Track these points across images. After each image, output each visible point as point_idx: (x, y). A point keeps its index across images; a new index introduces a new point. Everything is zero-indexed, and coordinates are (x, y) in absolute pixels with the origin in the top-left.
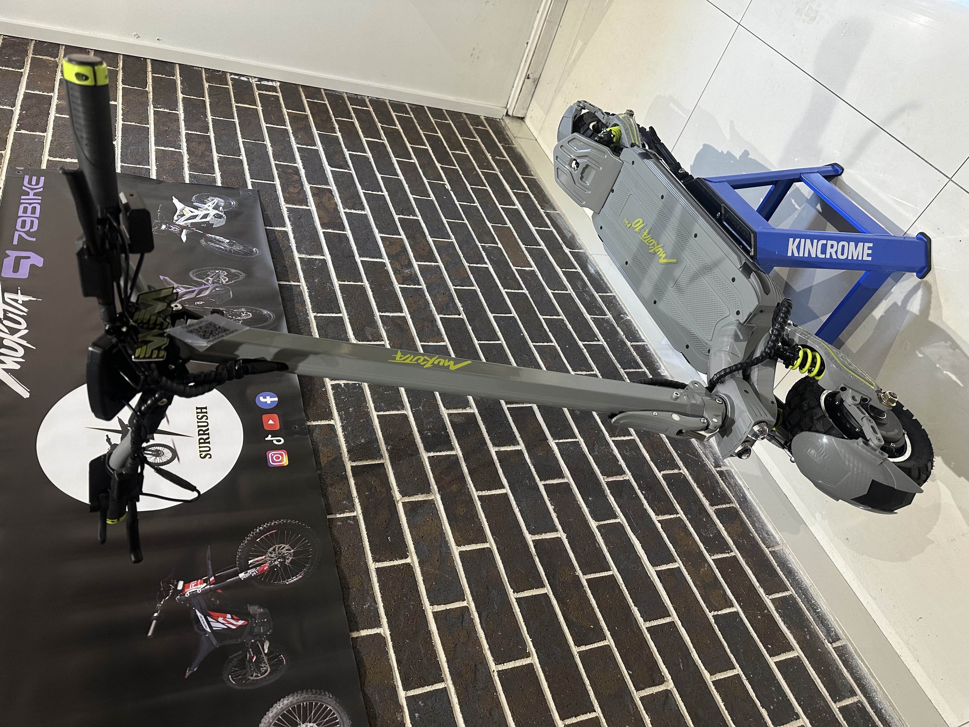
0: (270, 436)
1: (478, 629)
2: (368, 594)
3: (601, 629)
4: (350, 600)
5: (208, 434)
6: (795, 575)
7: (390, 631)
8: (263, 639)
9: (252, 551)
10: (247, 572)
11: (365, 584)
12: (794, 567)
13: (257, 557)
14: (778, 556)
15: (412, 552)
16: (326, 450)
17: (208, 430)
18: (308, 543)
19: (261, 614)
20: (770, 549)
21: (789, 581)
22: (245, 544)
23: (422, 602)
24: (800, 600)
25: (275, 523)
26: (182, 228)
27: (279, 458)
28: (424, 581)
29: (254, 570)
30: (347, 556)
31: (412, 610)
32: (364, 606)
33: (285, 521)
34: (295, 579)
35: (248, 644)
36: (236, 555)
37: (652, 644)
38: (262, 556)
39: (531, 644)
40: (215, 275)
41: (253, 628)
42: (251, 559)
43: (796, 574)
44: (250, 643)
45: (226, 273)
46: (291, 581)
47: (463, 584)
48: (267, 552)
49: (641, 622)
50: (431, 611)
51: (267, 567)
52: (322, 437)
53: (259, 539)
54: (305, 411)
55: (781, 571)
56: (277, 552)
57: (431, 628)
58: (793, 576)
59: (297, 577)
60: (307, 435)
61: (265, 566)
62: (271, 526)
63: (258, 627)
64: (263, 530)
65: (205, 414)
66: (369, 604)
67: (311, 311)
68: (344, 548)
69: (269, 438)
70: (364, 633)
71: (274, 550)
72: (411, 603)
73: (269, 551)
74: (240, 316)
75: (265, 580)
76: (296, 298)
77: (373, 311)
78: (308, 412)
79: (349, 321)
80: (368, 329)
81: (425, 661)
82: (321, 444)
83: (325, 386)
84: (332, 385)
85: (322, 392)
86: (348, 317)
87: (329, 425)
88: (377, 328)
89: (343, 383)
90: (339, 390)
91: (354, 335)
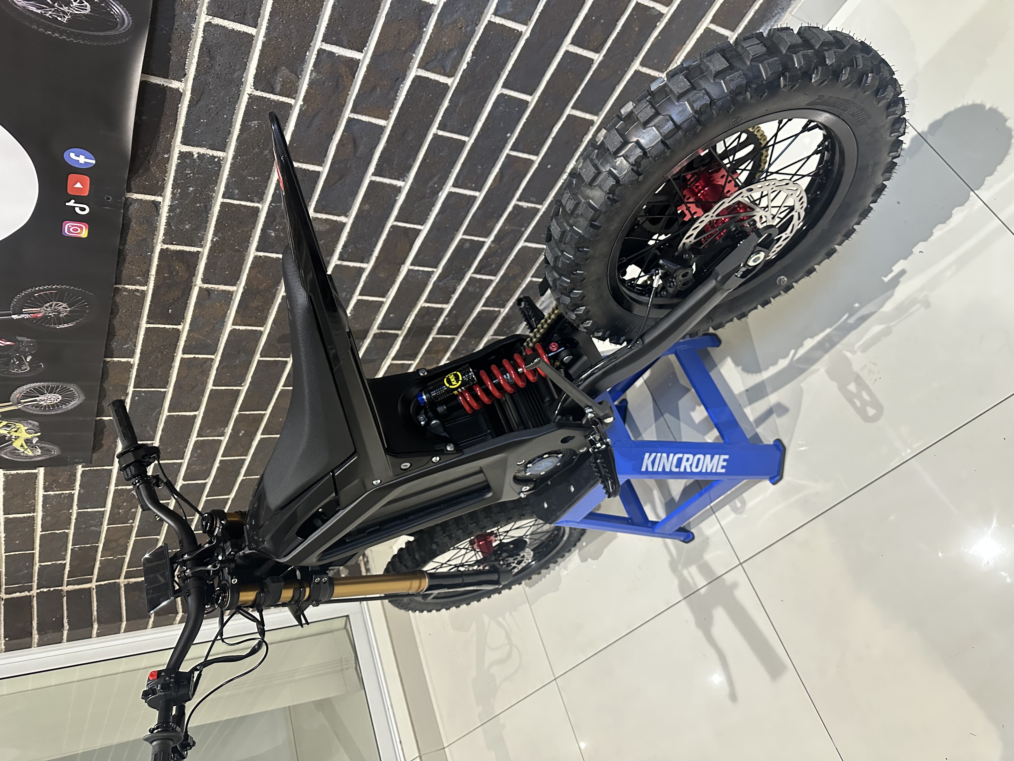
0: (73, 201)
1: (213, 369)
2: (131, 339)
4: (113, 341)
7: (139, 361)
8: (27, 354)
9: (28, 303)
10: (20, 316)
11: (131, 334)
13: (32, 308)
15: (187, 322)
16: (138, 229)
18: (86, 305)
19: (28, 341)
22: (22, 296)
25: (56, 287)
27: (77, 230)
29: (28, 315)
30: (123, 316)
31: (165, 353)
32: (124, 346)
34: (66, 326)
36: (11, 303)
38: (37, 307)
41: (19, 347)
42: (25, 308)
44: (15, 355)
46: (61, 326)
47: (220, 346)
50: (180, 356)
52: (139, 214)
53: (37, 294)
57: (174, 365)
60: (120, 208)
61: (39, 315)
62: (51, 288)
63: (24, 347)
64: (43, 289)
66: (129, 345)
68: (122, 311)
69: (71, 203)
71: (51, 306)
72: (167, 351)
73: (45, 305)
77: (313, 36)
78: (132, 182)
79: (260, 48)
80: (284, 71)
81: (159, 378)
82: (135, 220)
83: (170, 152)
84: (180, 153)
85: (162, 159)
86: (265, 39)
87: (153, 202)
88: (298, 73)
89: (198, 153)
90: (188, 161)
91: (254, 78)
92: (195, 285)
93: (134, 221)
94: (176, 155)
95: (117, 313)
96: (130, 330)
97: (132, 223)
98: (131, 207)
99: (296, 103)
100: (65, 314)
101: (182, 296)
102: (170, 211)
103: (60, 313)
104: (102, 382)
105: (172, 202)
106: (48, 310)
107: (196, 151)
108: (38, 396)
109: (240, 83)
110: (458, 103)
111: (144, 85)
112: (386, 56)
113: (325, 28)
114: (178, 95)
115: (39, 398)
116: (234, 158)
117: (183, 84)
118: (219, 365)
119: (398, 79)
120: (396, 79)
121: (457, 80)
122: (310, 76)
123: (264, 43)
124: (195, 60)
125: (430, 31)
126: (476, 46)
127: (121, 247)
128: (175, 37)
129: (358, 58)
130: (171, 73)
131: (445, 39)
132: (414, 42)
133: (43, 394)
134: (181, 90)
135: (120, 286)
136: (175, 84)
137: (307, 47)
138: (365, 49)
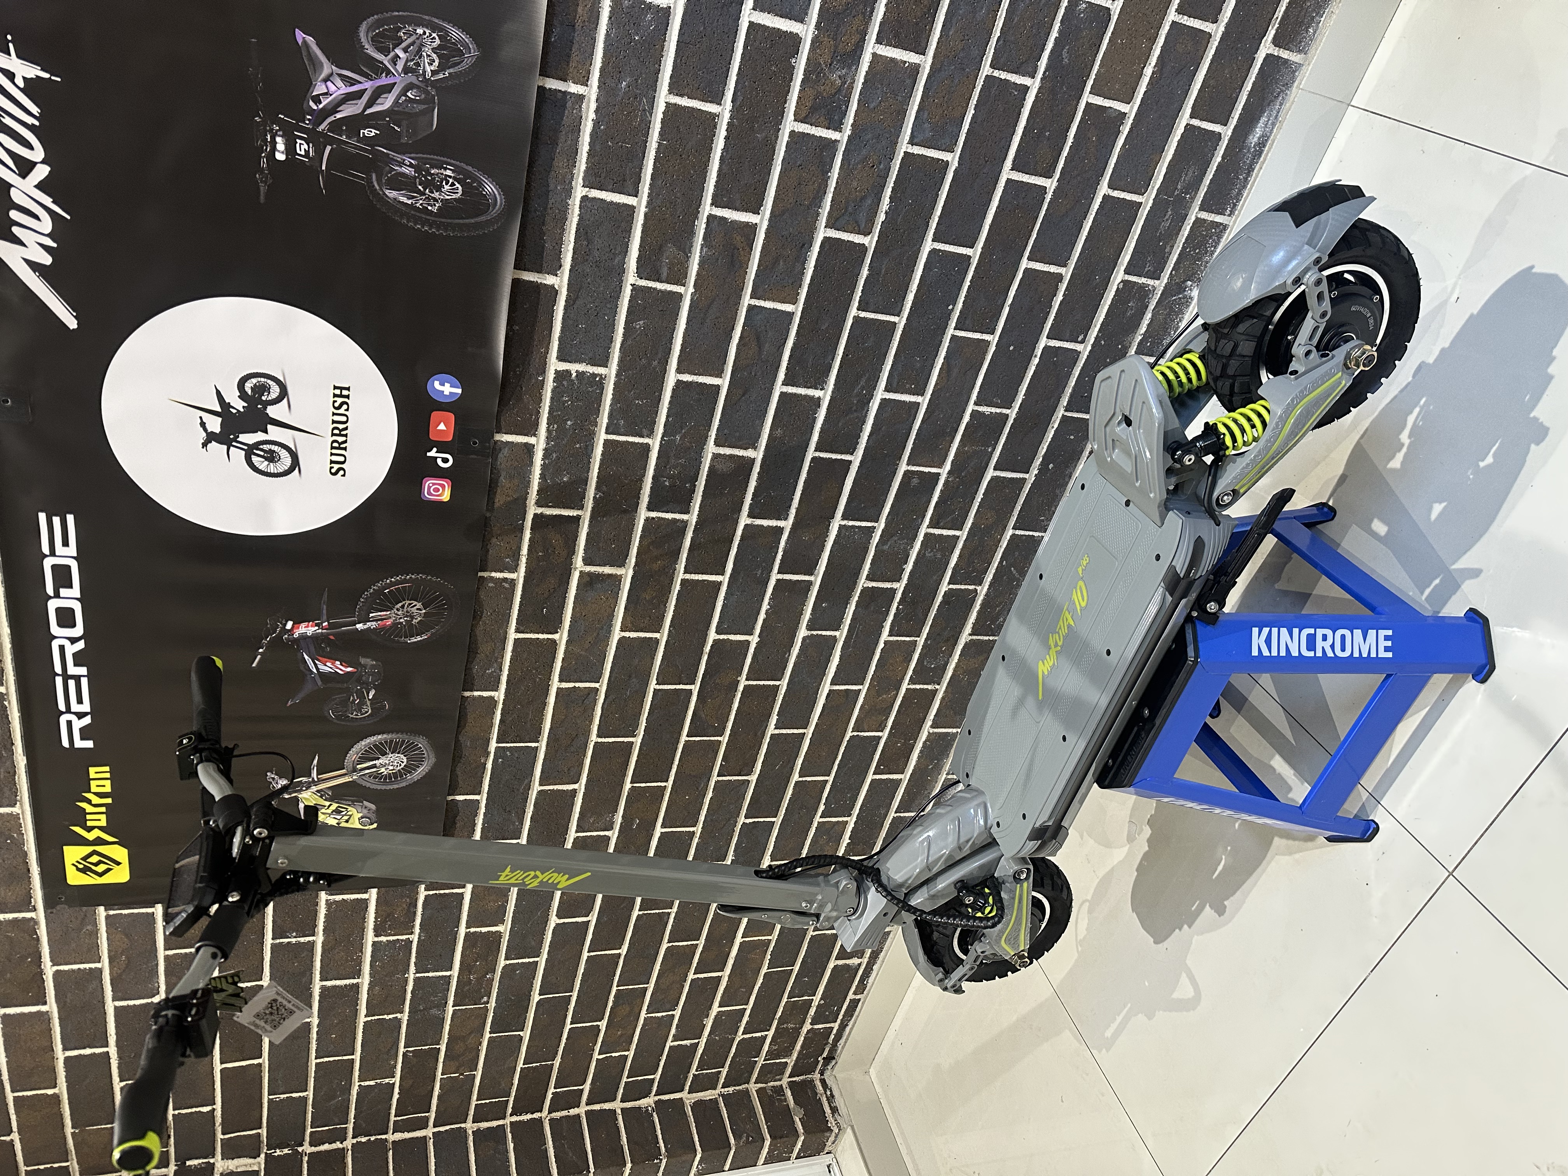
0: (435, 450)
1: (597, 708)
2: (496, 661)
3: (724, 727)
4: (474, 663)
5: (346, 436)
7: (505, 696)
8: (370, 687)
9: (376, 604)
10: (367, 624)
11: (496, 651)
13: (379, 611)
15: (565, 628)
16: (508, 485)
17: (346, 429)
22: (370, 593)
23: (552, 677)
25: (411, 577)
27: (438, 490)
28: (563, 657)
29: (374, 623)
30: (487, 622)
31: (537, 681)
32: (487, 671)
34: (419, 639)
35: (353, 688)
37: (765, 746)
38: (387, 611)
39: (643, 728)
41: (361, 676)
42: (373, 613)
46: (414, 640)
47: (606, 666)
49: (770, 728)
50: (557, 686)
51: (390, 623)
52: (509, 463)
53: (388, 590)
54: (499, 415)
57: (549, 699)
59: (421, 637)
60: (488, 457)
62: (405, 579)
63: (367, 676)
64: (395, 582)
65: (346, 400)
66: (493, 668)
67: (581, 181)
68: (487, 613)
69: (433, 453)
70: (476, 694)
71: (403, 607)
72: (539, 675)
73: (396, 607)
75: (385, 634)
76: (563, 137)
77: (701, 199)
78: (502, 418)
79: (642, 222)
80: (671, 249)
81: (529, 724)
82: (505, 473)
83: (545, 372)
84: (557, 372)
85: (536, 383)
86: (647, 210)
87: (526, 444)
88: (687, 250)
89: (577, 371)
90: (565, 383)
91: (637, 262)
92: (576, 569)
93: (503, 474)
94: (551, 376)
95: (481, 617)
96: (495, 644)
97: (502, 478)
98: (500, 455)
99: (686, 291)
100: (419, 619)
101: (559, 587)
102: (545, 457)
103: (412, 617)
104: (458, 733)
105: (547, 444)
106: (399, 613)
107: (574, 368)
108: (378, 759)
109: (621, 271)
110: (881, 270)
111: (516, 282)
112: (787, 214)
113: (713, 187)
114: (553, 292)
115: (380, 761)
116: (618, 375)
117: (559, 278)
118: (605, 700)
119: (804, 245)
120: (801, 245)
121: (876, 238)
122: (701, 253)
123: (646, 215)
124: (571, 247)
125: (836, 176)
126: (893, 188)
127: (488, 515)
128: (548, 219)
129: (754, 222)
130: (545, 265)
131: (855, 184)
132: (818, 192)
133: (384, 754)
134: (556, 287)
135: (485, 574)
136: (550, 280)
137: (696, 214)
138: (762, 208)
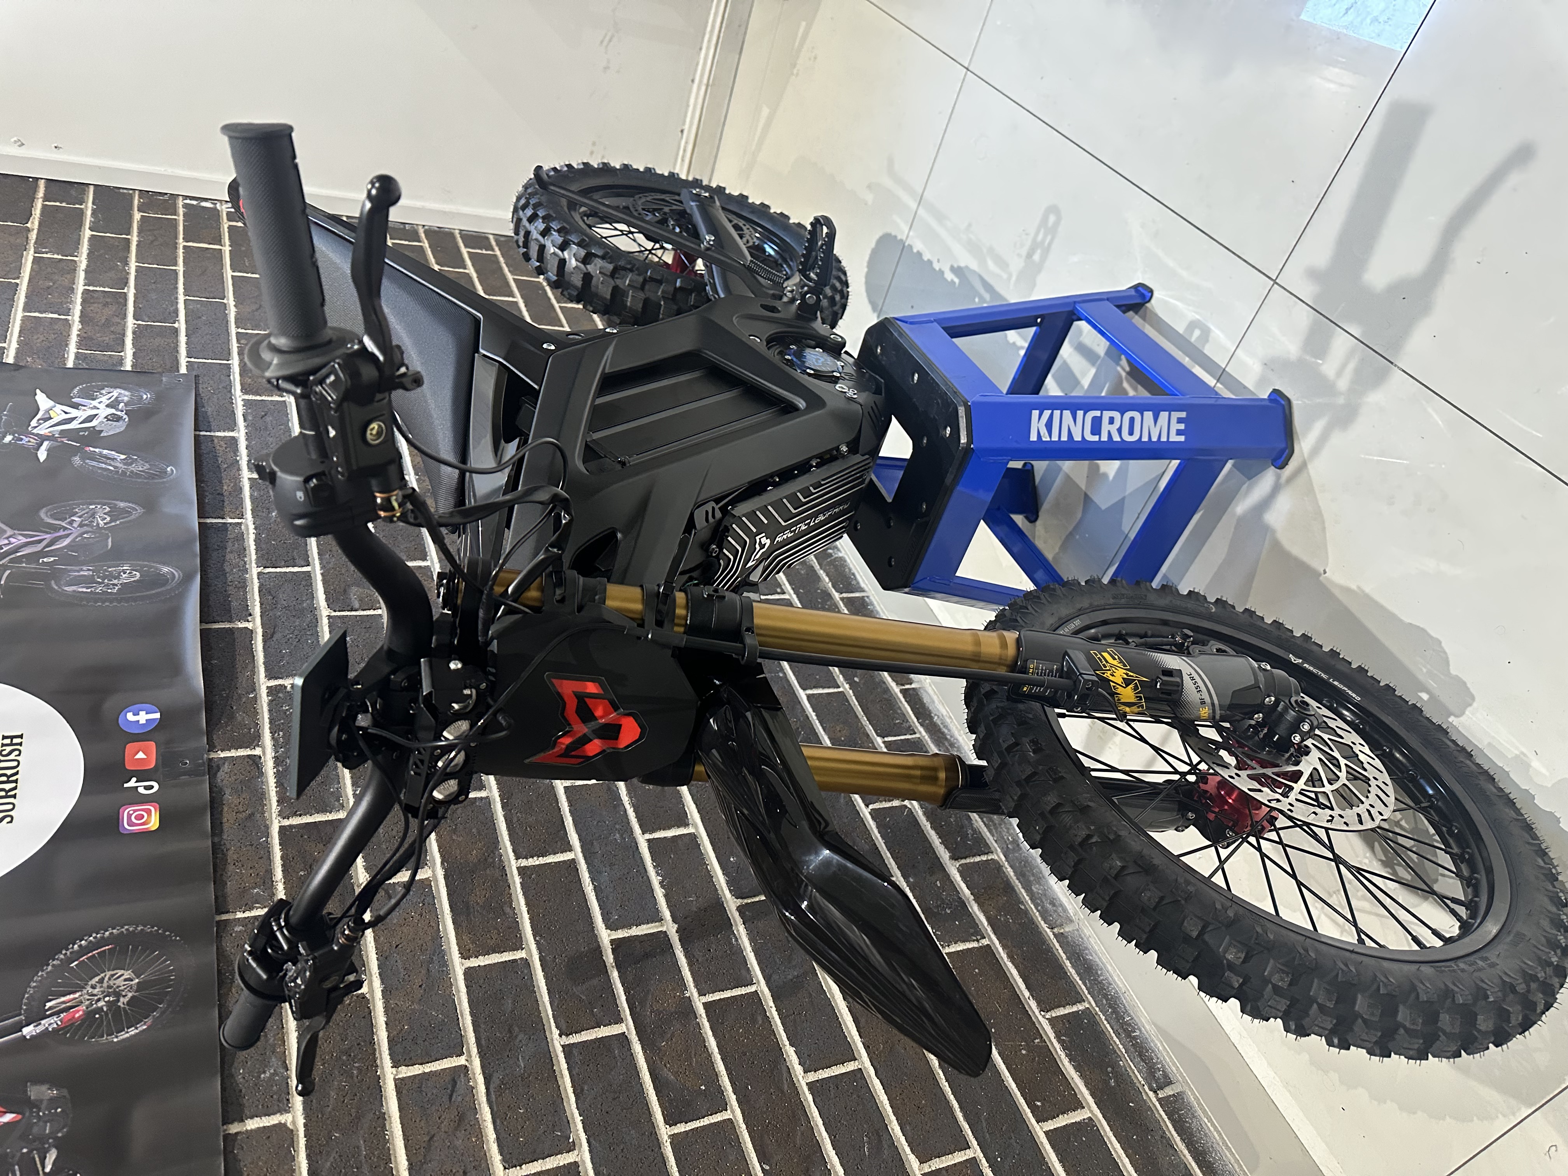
0: (134, 779)
1: (480, 1105)
2: (273, 1053)
3: (721, 1091)
4: (236, 1064)
5: (16, 781)
6: (1097, 973)
7: (305, 1118)
8: (46, 1146)
9: (60, 985)
10: (40, 1024)
11: (271, 1035)
12: (1097, 960)
13: (64, 996)
14: (1068, 942)
15: (373, 973)
16: (236, 802)
17: (17, 773)
18: (169, 965)
19: (52, 1100)
20: (1056, 930)
21: (1085, 985)
22: (47, 973)
23: (378, 1061)
24: (1103, 1018)
25: (111, 934)
26: (42, 439)
27: (142, 817)
28: (386, 1024)
29: (55, 1018)
31: (355, 1078)
32: (263, 1076)
33: (131, 929)
34: (133, 1032)
35: (13, 1157)
36: (26, 992)
37: (814, 1112)
38: (74, 992)
39: (580, 1126)
40: (87, 513)
41: (31, 1126)
42: (50, 1000)
43: (1099, 972)
44: (19, 1154)
45: (108, 509)
46: (123, 1036)
47: (463, 1024)
48: (86, 984)
49: (798, 1073)
50: (392, 1077)
51: (81, 1013)
52: (233, 778)
53: (76, 963)
54: (209, 734)
55: (1073, 966)
56: (105, 984)
57: (388, 1108)
58: (1094, 976)
59: (137, 1028)
60: (204, 775)
61: (78, 1011)
62: (102, 938)
63: (41, 1123)
64: (86, 947)
65: (18, 747)
66: (272, 1071)
67: (254, 565)
69: (132, 783)
70: (252, 1124)
71: (101, 981)
72: (356, 1065)
73: (90, 983)
74: (118, 577)
75: (73, 1036)
76: (230, 544)
78: (215, 737)
79: (321, 579)
83: (255, 690)
84: (269, 689)
85: (247, 701)
86: (322, 572)
87: (250, 756)
89: (291, 684)
90: (281, 695)
91: (327, 602)
93: (228, 791)
94: (264, 692)
97: (226, 794)
98: (220, 772)
100: (130, 995)
102: (277, 765)
103: (118, 995)
105: (275, 752)
106: (95, 991)
107: (288, 682)
109: (312, 609)
114: (248, 632)
117: (251, 623)
123: (323, 575)
124: (257, 603)
128: (229, 588)
130: (234, 617)
134: (250, 628)
135: (227, 917)
136: (241, 625)
138: (428, 557)
